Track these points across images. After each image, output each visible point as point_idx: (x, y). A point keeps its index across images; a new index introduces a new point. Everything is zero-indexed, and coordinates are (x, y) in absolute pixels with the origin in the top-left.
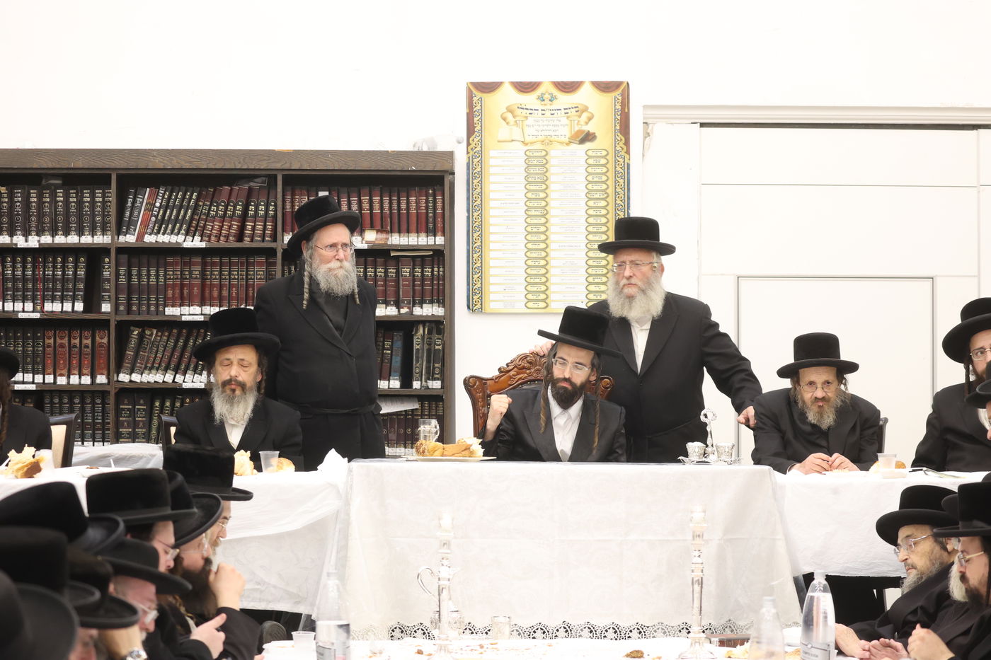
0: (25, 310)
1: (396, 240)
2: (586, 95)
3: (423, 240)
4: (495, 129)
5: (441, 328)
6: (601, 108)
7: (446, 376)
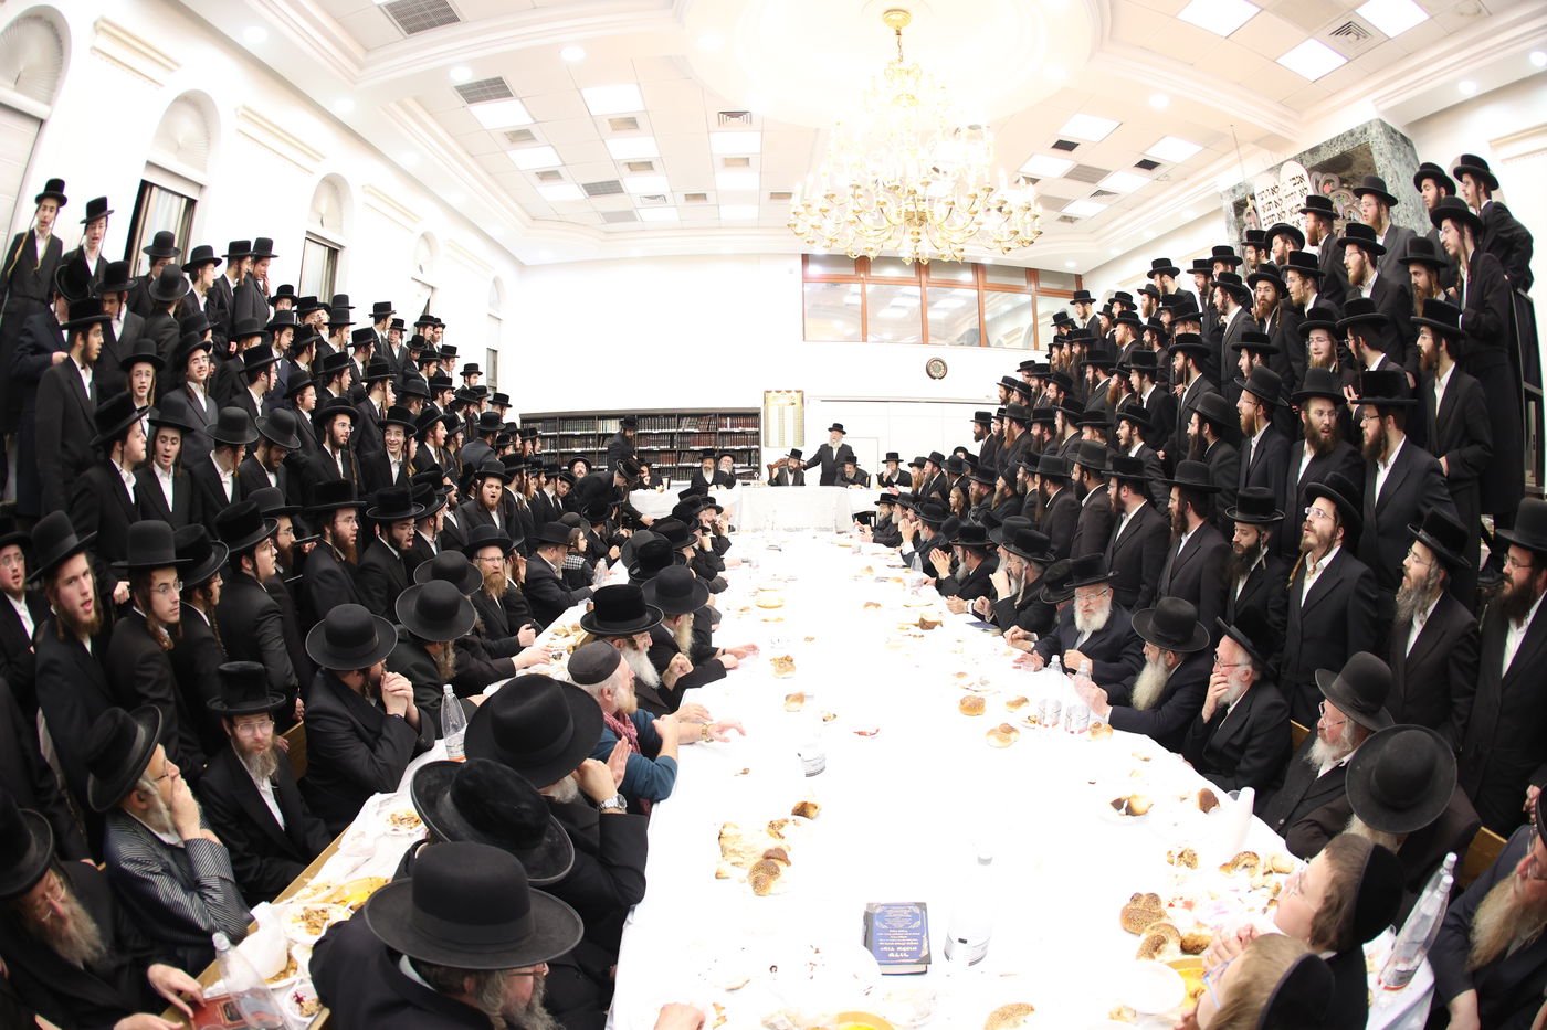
0: (655, 448)
1: (747, 429)
2: (794, 394)
3: (753, 429)
4: (771, 402)
5: (757, 451)
6: (797, 397)
7: (759, 463)
